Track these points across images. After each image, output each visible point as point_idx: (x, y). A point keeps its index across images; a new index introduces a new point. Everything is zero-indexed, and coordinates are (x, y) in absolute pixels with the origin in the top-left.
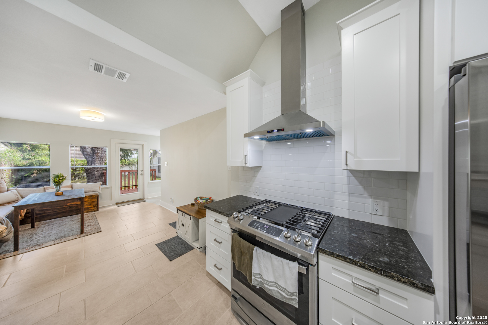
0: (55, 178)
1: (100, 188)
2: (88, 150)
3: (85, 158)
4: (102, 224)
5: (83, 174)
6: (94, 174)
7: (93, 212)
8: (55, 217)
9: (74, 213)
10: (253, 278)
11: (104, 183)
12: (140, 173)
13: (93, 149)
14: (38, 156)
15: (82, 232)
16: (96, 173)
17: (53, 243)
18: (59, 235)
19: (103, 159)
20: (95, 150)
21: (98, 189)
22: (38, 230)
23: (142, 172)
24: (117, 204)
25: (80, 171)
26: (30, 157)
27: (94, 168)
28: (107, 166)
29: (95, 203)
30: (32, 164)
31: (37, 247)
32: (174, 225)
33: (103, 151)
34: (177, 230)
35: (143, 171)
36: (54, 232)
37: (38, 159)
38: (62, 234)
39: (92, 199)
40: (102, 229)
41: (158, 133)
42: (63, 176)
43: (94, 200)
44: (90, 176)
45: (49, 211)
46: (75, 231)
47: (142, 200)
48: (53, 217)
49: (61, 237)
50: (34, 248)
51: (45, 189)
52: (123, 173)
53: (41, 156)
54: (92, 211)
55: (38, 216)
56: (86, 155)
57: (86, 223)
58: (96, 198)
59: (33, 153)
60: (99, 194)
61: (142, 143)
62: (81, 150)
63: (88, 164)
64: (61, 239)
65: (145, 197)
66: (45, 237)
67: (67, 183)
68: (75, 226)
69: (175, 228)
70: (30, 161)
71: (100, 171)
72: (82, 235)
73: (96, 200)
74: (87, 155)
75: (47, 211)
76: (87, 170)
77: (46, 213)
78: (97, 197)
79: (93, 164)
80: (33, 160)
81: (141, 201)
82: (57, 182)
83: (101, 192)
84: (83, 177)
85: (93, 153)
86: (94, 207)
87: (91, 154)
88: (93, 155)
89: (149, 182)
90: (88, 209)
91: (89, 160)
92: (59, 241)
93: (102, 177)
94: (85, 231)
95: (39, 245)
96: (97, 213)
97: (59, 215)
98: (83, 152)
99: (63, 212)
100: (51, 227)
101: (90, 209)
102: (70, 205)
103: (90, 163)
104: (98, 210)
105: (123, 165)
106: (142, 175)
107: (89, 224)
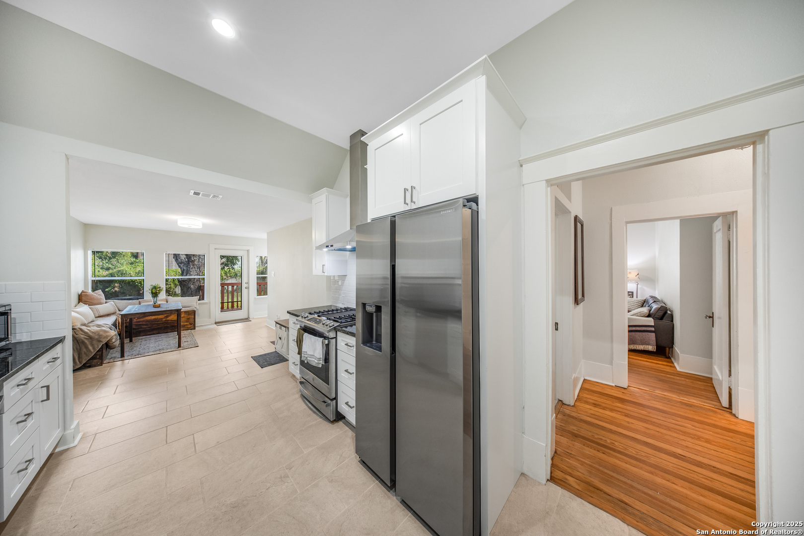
0: (153, 289)
1: (197, 303)
2: (183, 257)
3: (179, 267)
4: (199, 342)
5: (174, 289)
6: (189, 288)
7: (190, 331)
8: (151, 333)
9: (169, 331)
10: (303, 355)
11: (202, 298)
12: (244, 285)
13: (188, 256)
14: (119, 265)
15: (179, 346)
16: (192, 286)
17: (153, 353)
18: (158, 348)
19: (200, 268)
20: (190, 257)
21: (195, 304)
22: (136, 343)
23: (247, 285)
24: (216, 323)
25: (170, 285)
26: (110, 266)
27: (190, 280)
28: (205, 277)
29: (192, 320)
30: (112, 275)
31: (140, 356)
32: (273, 343)
33: (200, 258)
34: (276, 346)
35: (248, 283)
36: (151, 345)
37: (120, 269)
38: (161, 348)
39: (189, 315)
40: (199, 345)
41: (264, 236)
42: (160, 287)
43: (190, 316)
44: (185, 290)
45: (145, 327)
46: (172, 345)
47: (247, 319)
48: (149, 333)
49: (160, 350)
50: (137, 356)
51: (140, 302)
52: (226, 287)
53: (122, 264)
54: (188, 330)
55: (135, 331)
56: (179, 263)
57: (183, 340)
58: (193, 314)
59: (113, 261)
60: (195, 310)
61: (247, 248)
62: (174, 258)
63: (182, 274)
64: (160, 351)
65: (251, 317)
66: (144, 349)
67: (163, 295)
68: (172, 342)
69: (274, 344)
70: (111, 271)
71: (197, 284)
72: (180, 349)
73: (193, 317)
74: (181, 264)
75: (143, 327)
76: (182, 283)
77: (141, 328)
78: (194, 312)
79: (188, 275)
80: (115, 270)
81: (245, 320)
82: (155, 294)
83: (198, 307)
84: (174, 293)
85: (189, 261)
86: (191, 324)
87: (186, 261)
88: (189, 263)
89: (255, 298)
90: (184, 326)
91: (184, 270)
92: (159, 352)
93: (199, 291)
94: (182, 345)
95: (139, 355)
96: (195, 331)
97: (155, 332)
98: (176, 260)
99: (158, 329)
100: (148, 341)
101: (186, 326)
102: (166, 320)
103: (185, 274)
104: (195, 329)
105: (227, 277)
106: (247, 288)
107: (185, 340)
